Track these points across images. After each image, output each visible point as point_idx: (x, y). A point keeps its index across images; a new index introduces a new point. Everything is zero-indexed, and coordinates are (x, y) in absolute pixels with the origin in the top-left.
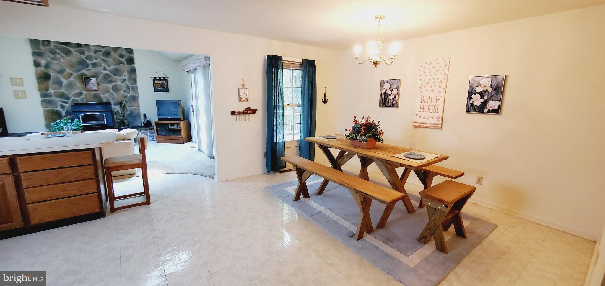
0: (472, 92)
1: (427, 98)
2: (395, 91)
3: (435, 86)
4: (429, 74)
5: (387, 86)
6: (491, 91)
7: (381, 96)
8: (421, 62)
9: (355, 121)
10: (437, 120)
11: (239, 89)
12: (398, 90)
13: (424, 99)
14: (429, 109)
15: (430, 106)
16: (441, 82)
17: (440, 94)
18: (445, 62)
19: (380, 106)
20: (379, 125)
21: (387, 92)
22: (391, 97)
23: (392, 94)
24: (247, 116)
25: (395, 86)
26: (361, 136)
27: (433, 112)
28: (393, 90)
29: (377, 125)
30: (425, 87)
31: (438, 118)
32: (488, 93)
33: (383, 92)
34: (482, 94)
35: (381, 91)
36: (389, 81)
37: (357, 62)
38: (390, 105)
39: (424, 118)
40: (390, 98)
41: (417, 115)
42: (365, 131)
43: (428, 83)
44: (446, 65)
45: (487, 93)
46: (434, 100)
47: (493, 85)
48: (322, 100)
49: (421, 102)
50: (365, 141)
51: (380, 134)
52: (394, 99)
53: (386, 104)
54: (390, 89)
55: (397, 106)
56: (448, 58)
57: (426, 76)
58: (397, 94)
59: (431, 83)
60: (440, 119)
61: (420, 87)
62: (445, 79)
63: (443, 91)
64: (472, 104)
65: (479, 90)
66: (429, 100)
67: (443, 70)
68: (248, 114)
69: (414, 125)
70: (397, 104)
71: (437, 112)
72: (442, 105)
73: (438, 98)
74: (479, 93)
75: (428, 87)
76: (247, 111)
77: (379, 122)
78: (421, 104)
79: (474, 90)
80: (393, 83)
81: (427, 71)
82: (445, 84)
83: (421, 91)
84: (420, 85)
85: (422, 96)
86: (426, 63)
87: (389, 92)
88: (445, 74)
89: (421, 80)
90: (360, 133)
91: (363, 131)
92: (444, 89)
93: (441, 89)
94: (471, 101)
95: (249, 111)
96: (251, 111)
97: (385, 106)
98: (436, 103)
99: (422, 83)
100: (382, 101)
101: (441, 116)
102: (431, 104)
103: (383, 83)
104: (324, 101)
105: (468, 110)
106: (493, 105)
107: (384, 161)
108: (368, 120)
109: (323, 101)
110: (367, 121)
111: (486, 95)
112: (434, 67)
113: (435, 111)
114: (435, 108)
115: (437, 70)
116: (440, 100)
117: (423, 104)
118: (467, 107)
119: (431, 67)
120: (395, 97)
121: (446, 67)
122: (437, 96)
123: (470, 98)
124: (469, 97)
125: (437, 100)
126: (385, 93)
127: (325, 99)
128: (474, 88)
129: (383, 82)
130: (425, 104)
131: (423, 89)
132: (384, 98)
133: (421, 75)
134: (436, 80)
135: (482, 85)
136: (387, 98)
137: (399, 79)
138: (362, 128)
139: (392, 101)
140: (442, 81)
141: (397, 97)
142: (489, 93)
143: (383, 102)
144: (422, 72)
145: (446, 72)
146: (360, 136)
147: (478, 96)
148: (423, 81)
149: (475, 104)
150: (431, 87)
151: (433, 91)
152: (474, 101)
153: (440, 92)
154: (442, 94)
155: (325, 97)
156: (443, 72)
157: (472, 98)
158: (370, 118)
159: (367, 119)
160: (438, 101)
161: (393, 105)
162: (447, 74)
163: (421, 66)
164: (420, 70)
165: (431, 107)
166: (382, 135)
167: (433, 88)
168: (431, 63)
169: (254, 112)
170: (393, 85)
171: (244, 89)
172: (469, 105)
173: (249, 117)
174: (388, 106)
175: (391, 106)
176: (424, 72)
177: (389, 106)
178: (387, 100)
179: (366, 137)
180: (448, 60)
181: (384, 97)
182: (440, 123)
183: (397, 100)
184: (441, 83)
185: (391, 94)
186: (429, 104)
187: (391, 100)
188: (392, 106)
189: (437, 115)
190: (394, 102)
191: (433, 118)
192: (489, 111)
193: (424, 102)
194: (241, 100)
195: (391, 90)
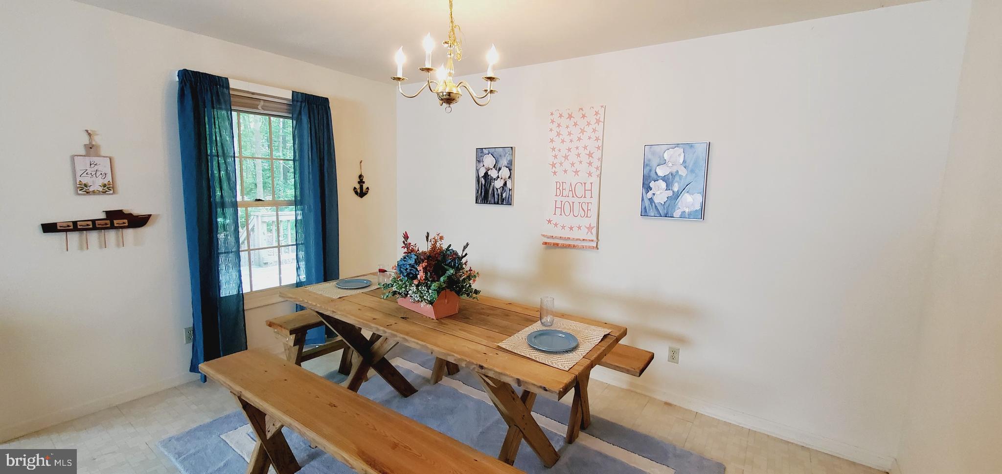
0: (649, 176)
1: (567, 186)
2: (505, 172)
3: (581, 162)
4: (567, 139)
5: (489, 161)
6: (684, 175)
7: (478, 181)
8: (552, 114)
9: (407, 245)
10: (587, 233)
11: (73, 158)
12: (510, 170)
13: (561, 188)
14: (572, 210)
15: (573, 203)
16: (590, 155)
17: (592, 179)
18: (597, 113)
19: (476, 203)
20: (466, 254)
21: (489, 174)
22: (498, 184)
23: (500, 178)
24: (111, 235)
25: (504, 162)
26: (417, 289)
27: (579, 215)
28: (500, 169)
29: (460, 254)
30: (561, 164)
31: (590, 228)
32: (680, 179)
33: (482, 174)
34: (668, 180)
35: (477, 171)
36: (492, 151)
37: (401, 91)
38: (496, 200)
39: (563, 227)
40: (495, 185)
41: (549, 221)
42: (429, 274)
43: (566, 157)
44: (598, 121)
45: (677, 178)
46: (580, 191)
47: (688, 162)
48: (355, 188)
49: (556, 195)
50: (427, 300)
51: (469, 278)
52: (503, 187)
53: (490, 199)
54: (494, 167)
55: (509, 203)
56: (602, 106)
57: (563, 141)
58: (509, 177)
59: (573, 158)
60: (594, 231)
61: (553, 165)
62: (598, 148)
63: (595, 173)
64: (651, 200)
65: (661, 171)
66: (572, 190)
67: (594, 130)
68: (112, 227)
69: (546, 243)
70: (510, 199)
71: (587, 217)
72: (595, 201)
73: (588, 187)
74: (664, 179)
75: (567, 165)
76: (108, 222)
77: (465, 248)
78: (557, 198)
79: (653, 173)
80: (500, 156)
81: (564, 132)
82: (599, 159)
83: (555, 173)
84: (551, 160)
85: (557, 182)
86: (561, 116)
87: (493, 173)
88: (597, 139)
89: (553, 149)
90: (416, 282)
91: (421, 275)
92: (597, 168)
93: (593, 170)
94: (650, 195)
95: (115, 222)
96: (126, 221)
97: (487, 202)
98: (585, 197)
99: (555, 157)
100: (480, 192)
101: (594, 224)
102: (576, 200)
103: (480, 155)
104: (359, 191)
105: (644, 213)
106: (690, 201)
107: (474, 368)
108: (438, 245)
109: (356, 193)
110: (434, 247)
111: (677, 182)
112: (576, 124)
113: (582, 213)
114: (583, 209)
115: (583, 131)
116: (591, 190)
117: (559, 199)
118: (643, 207)
119: (571, 123)
120: (505, 184)
121: (598, 124)
122: (585, 183)
123: (647, 188)
124: (646, 186)
125: (585, 190)
126: (486, 175)
127: (361, 187)
128: (654, 169)
129: (480, 153)
130: (564, 199)
131: (558, 169)
132: (485, 185)
133: (552, 141)
134: (581, 150)
135: (667, 161)
136: (490, 186)
137: (512, 148)
138: (420, 268)
139: (499, 192)
140: (592, 154)
141: (509, 185)
142: (681, 176)
143: (483, 193)
144: (554, 133)
145: (599, 134)
146: (415, 288)
147: (663, 184)
148: (557, 152)
149: (657, 200)
150: (573, 164)
151: (576, 172)
152: (654, 194)
153: (590, 174)
154: (594, 179)
155: (361, 182)
156: (593, 136)
157: (651, 189)
158: (441, 238)
159: (436, 242)
160: (588, 193)
161: (503, 201)
162: (601, 138)
163: (553, 122)
164: (551, 130)
165: (576, 206)
166: (474, 281)
167: (577, 166)
168: (570, 117)
169: (138, 221)
170: (500, 160)
171: (96, 159)
172: (647, 203)
173: (121, 238)
174: (493, 202)
175: (498, 203)
176: (559, 134)
177: (495, 203)
178: (491, 191)
179: (430, 291)
180: (601, 112)
181: (483, 182)
182: (594, 238)
183: (510, 190)
184: (592, 157)
185: (498, 177)
186: (570, 200)
187: (499, 190)
188: (500, 202)
189: (585, 222)
190: (504, 195)
191: (579, 228)
192: (683, 216)
193: (562, 196)
194: (83, 189)
195: (498, 169)
